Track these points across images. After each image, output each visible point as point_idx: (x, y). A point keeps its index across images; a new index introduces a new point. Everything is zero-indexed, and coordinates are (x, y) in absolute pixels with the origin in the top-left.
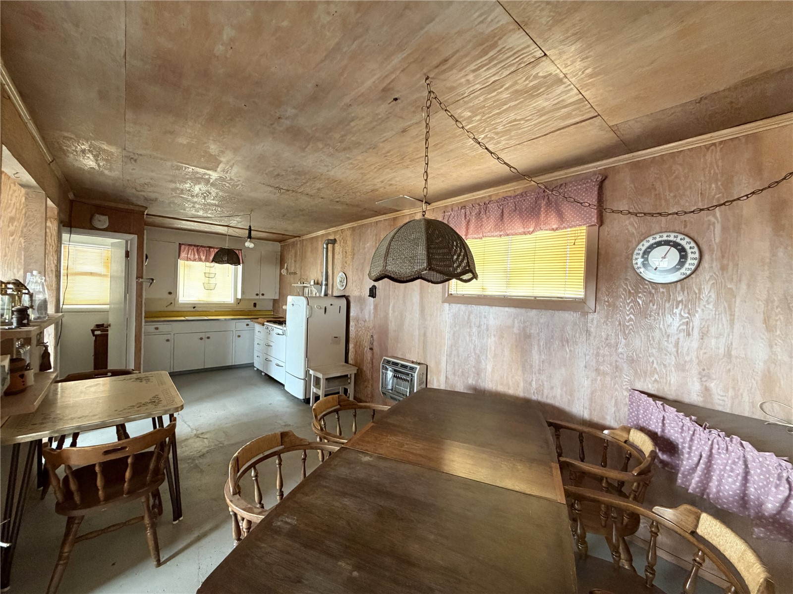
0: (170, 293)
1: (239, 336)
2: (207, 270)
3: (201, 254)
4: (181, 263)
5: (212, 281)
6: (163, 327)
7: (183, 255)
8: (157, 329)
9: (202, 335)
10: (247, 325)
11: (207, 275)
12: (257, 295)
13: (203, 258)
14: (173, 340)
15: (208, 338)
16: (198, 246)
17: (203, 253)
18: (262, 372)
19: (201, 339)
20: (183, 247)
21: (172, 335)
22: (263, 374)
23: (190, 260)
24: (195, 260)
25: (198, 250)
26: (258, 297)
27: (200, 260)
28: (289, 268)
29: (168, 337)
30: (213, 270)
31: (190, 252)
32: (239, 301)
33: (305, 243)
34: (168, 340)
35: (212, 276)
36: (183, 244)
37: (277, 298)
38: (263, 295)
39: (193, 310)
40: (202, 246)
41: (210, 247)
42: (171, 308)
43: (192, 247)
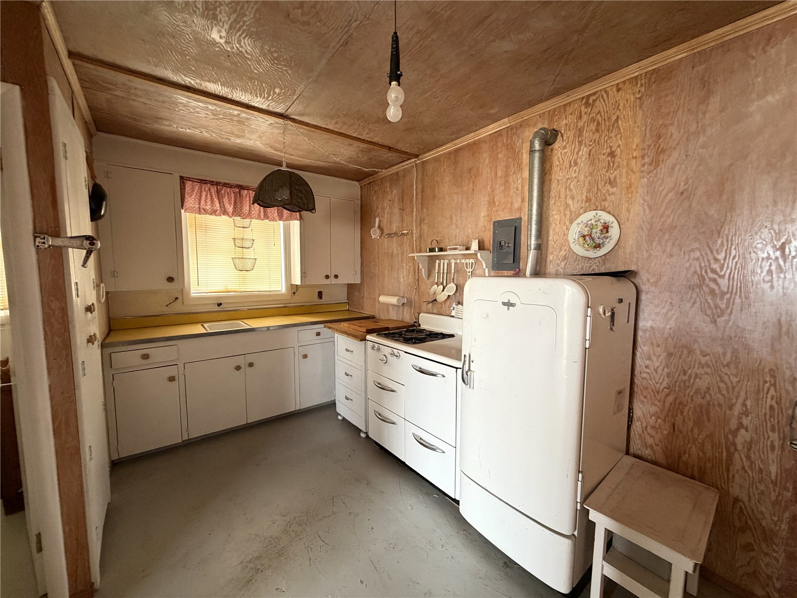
0: (170, 279)
1: (305, 356)
2: (239, 233)
3: (226, 200)
4: (187, 217)
5: (249, 254)
6: (159, 353)
7: (190, 201)
8: (145, 357)
9: (241, 361)
10: (318, 334)
11: (238, 243)
12: (327, 277)
13: (230, 209)
14: (182, 378)
15: (251, 365)
16: (218, 184)
17: (230, 200)
18: (360, 431)
19: (238, 368)
20: (188, 185)
21: (181, 366)
22: (363, 435)
23: (206, 212)
24: (214, 212)
25: (218, 192)
26: (328, 282)
27: (225, 212)
28: (384, 225)
29: (172, 372)
30: (248, 234)
31: (204, 194)
32: (294, 290)
33: (430, 168)
34: (172, 379)
35: (248, 244)
36: (189, 179)
37: (358, 281)
38: (336, 276)
39: (217, 308)
40: (226, 185)
41: (241, 187)
42: (177, 307)
43: (207, 187)
